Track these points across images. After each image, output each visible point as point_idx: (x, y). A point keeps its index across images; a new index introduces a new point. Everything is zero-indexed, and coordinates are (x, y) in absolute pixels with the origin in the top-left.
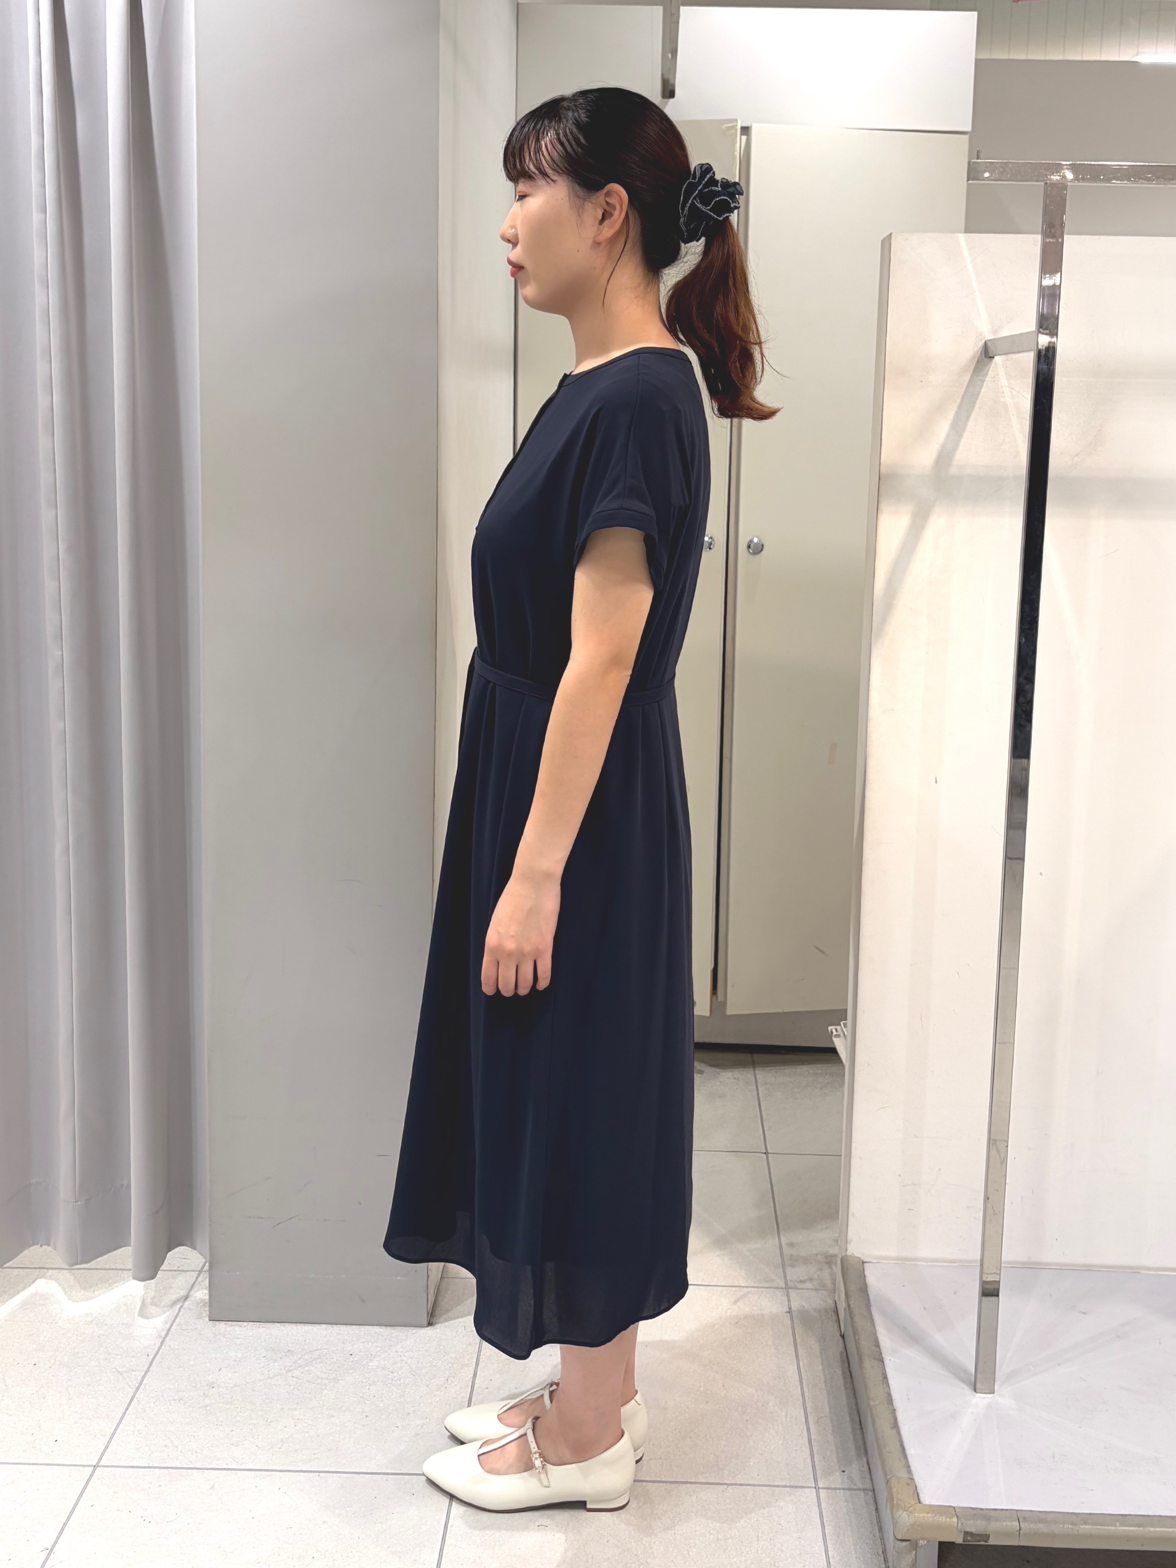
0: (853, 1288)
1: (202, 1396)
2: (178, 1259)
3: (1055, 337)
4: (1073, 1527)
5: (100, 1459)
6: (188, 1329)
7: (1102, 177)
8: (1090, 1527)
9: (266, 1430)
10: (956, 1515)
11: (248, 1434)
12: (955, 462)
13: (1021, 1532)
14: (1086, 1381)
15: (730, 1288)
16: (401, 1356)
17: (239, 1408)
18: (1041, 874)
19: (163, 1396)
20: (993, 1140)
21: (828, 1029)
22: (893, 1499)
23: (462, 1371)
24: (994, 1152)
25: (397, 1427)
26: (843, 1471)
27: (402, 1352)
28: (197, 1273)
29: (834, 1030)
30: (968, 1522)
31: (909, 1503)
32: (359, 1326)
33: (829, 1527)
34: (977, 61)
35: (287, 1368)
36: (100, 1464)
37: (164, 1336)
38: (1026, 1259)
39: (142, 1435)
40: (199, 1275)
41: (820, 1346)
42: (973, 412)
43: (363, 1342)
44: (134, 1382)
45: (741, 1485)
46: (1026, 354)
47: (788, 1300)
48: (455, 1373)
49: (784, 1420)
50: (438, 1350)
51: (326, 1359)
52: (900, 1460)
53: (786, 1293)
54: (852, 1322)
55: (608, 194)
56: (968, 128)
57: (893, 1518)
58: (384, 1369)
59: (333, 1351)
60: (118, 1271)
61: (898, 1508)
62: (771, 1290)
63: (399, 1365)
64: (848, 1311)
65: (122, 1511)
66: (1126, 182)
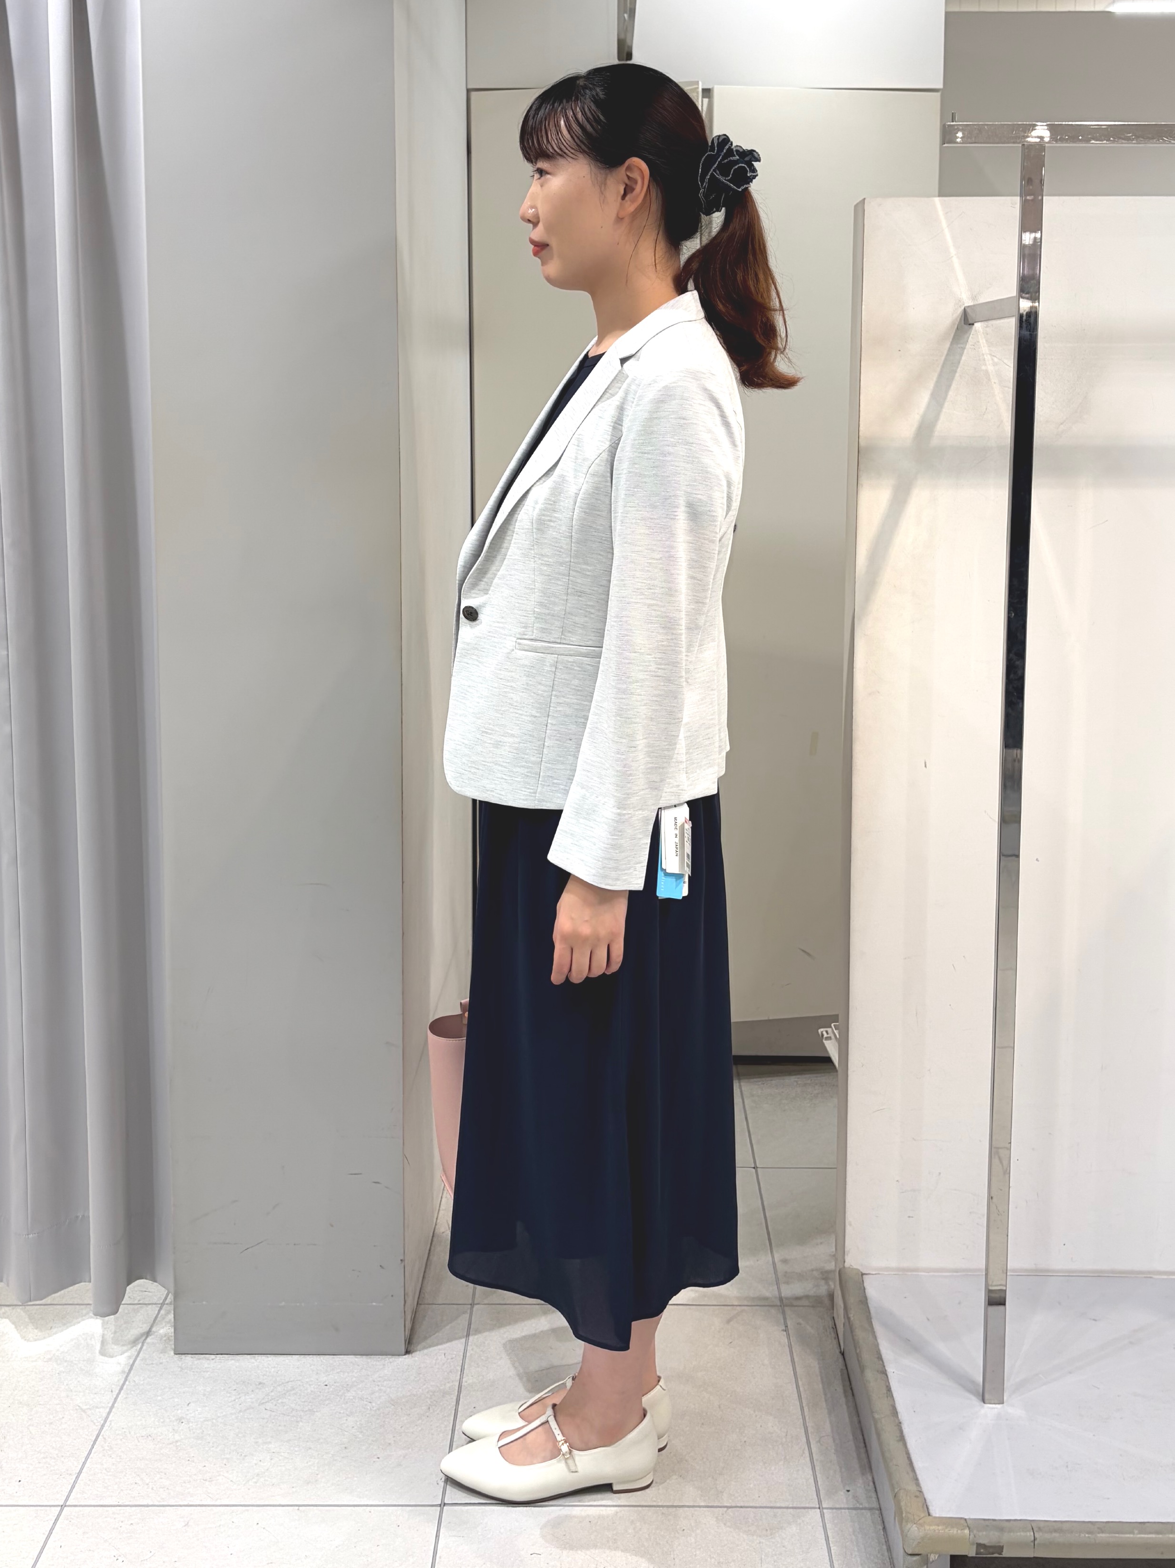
0: (852, 1300)
1: (171, 1432)
2: (138, 1292)
3: (1037, 301)
4: (1090, 1535)
5: (68, 1498)
6: (152, 1364)
7: (1080, 138)
8: (1108, 1535)
9: (241, 1465)
10: (968, 1526)
11: (222, 1469)
12: (936, 434)
13: (1036, 1542)
14: (1098, 1388)
15: (723, 1307)
16: (378, 1386)
17: (211, 1443)
18: (1037, 860)
19: (130, 1432)
20: (995, 1148)
21: (818, 1032)
22: (902, 1513)
23: (443, 1398)
24: (996, 1161)
25: (378, 1458)
26: (848, 1491)
27: (379, 1381)
28: (160, 1306)
29: (825, 1033)
30: (980, 1534)
31: (919, 1516)
32: (332, 1356)
33: (835, 1547)
34: (947, 14)
35: (259, 1401)
36: (59, 1508)
37: (127, 1372)
38: (1031, 1266)
39: (111, 1473)
40: (161, 1309)
41: (819, 1363)
42: (954, 381)
43: (338, 1373)
44: (99, 1420)
45: (741, 1507)
46: (1006, 320)
47: (784, 1317)
49: (784, 1440)
50: (418, 1378)
51: (300, 1390)
52: (908, 1473)
53: (781, 1312)
54: (853, 1336)
55: (629, 168)
56: (940, 85)
57: (902, 1532)
58: (361, 1399)
59: (307, 1382)
60: (77, 1306)
61: (907, 1522)
62: (766, 1308)
63: (377, 1394)
64: (847, 1324)
65: (93, 1551)
66: (1105, 142)
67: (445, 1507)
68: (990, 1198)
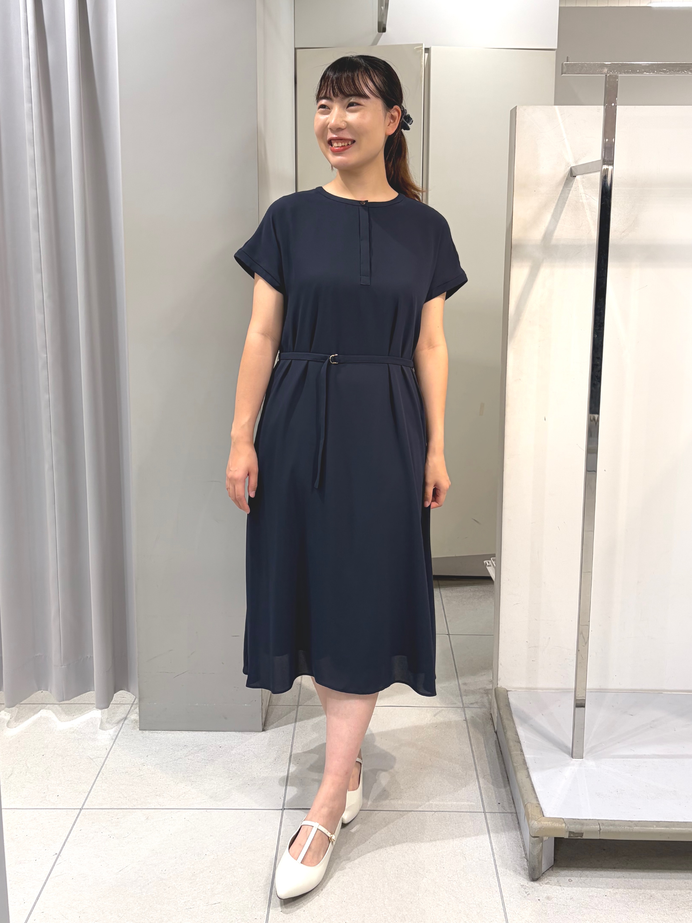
0: (502, 705)
1: (138, 771)
2: (119, 698)
4: (630, 828)
5: (83, 805)
6: (128, 735)
7: (638, 71)
8: (639, 828)
9: (175, 788)
10: (564, 822)
11: (165, 790)
12: (554, 237)
13: (601, 831)
15: (432, 708)
16: (248, 747)
17: (159, 776)
19: (116, 770)
21: (484, 562)
22: (529, 815)
23: (283, 754)
25: (249, 785)
26: (499, 804)
27: (249, 745)
28: (131, 705)
29: (487, 563)
30: (571, 826)
31: (538, 817)
32: (224, 732)
34: (560, 8)
35: (185, 755)
36: (83, 808)
37: (114, 739)
38: (598, 687)
39: (106, 792)
40: (132, 706)
41: (483, 738)
42: (564, 208)
43: (227, 740)
44: (100, 764)
45: (442, 811)
46: (595, 174)
47: (464, 713)
48: (279, 756)
49: (465, 776)
50: (269, 744)
51: (207, 749)
52: (532, 794)
53: (463, 710)
54: (502, 723)
56: (556, 47)
57: (529, 825)
58: (239, 754)
59: (210, 745)
60: (87, 705)
61: (532, 820)
62: (455, 709)
63: (247, 752)
64: (499, 717)
65: (97, 832)
66: (652, 73)
67: (284, 811)
68: (578, 650)
